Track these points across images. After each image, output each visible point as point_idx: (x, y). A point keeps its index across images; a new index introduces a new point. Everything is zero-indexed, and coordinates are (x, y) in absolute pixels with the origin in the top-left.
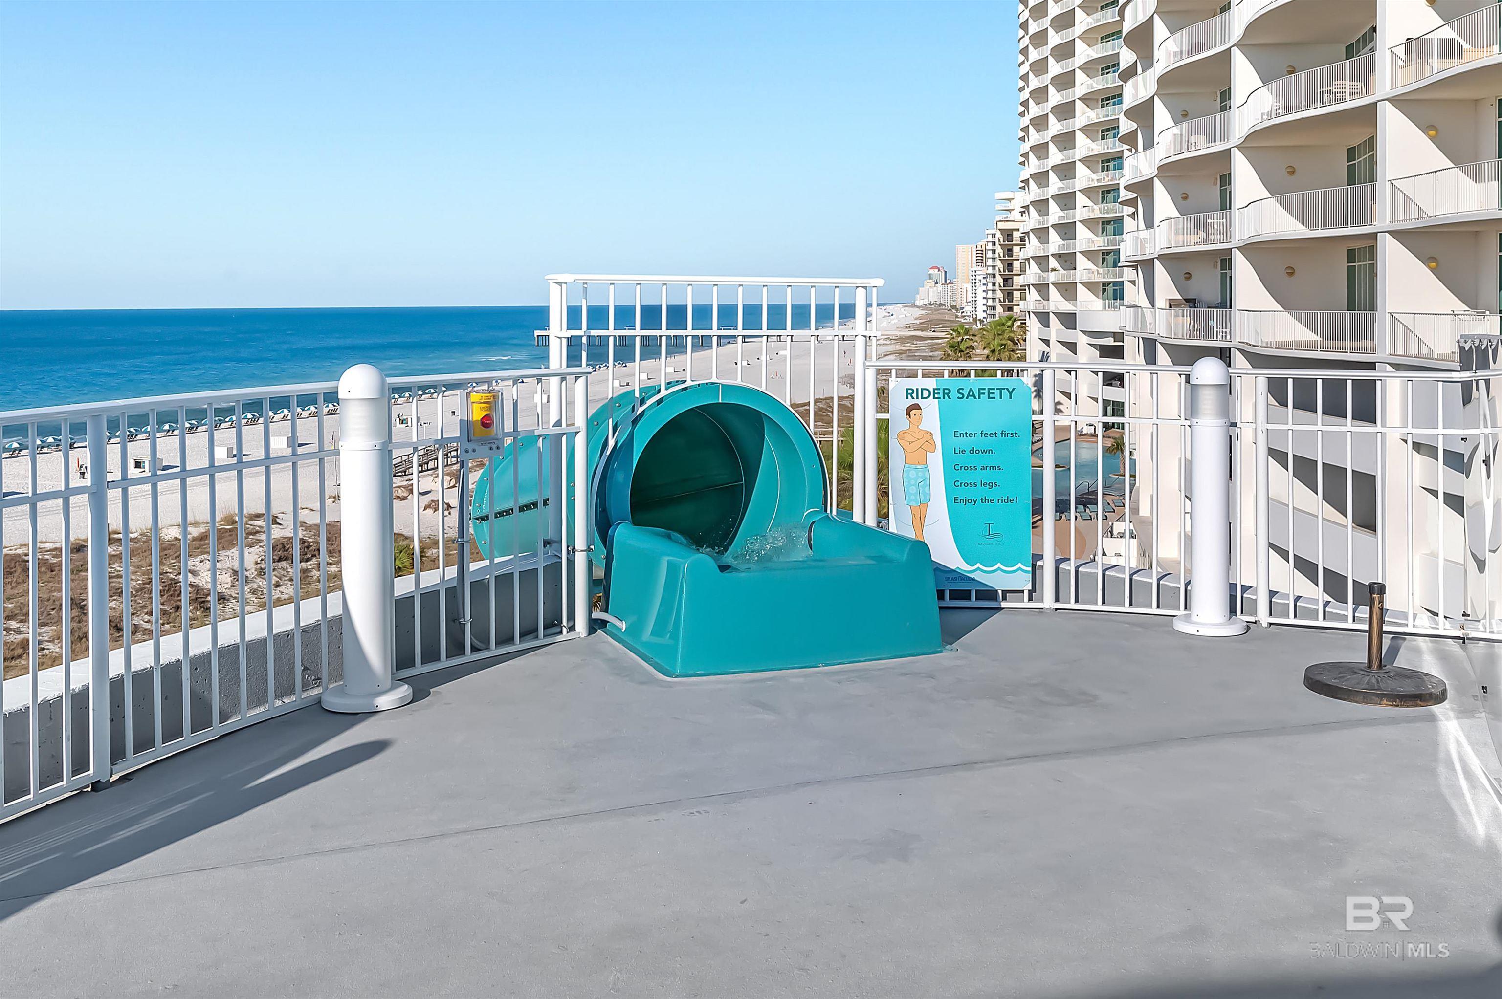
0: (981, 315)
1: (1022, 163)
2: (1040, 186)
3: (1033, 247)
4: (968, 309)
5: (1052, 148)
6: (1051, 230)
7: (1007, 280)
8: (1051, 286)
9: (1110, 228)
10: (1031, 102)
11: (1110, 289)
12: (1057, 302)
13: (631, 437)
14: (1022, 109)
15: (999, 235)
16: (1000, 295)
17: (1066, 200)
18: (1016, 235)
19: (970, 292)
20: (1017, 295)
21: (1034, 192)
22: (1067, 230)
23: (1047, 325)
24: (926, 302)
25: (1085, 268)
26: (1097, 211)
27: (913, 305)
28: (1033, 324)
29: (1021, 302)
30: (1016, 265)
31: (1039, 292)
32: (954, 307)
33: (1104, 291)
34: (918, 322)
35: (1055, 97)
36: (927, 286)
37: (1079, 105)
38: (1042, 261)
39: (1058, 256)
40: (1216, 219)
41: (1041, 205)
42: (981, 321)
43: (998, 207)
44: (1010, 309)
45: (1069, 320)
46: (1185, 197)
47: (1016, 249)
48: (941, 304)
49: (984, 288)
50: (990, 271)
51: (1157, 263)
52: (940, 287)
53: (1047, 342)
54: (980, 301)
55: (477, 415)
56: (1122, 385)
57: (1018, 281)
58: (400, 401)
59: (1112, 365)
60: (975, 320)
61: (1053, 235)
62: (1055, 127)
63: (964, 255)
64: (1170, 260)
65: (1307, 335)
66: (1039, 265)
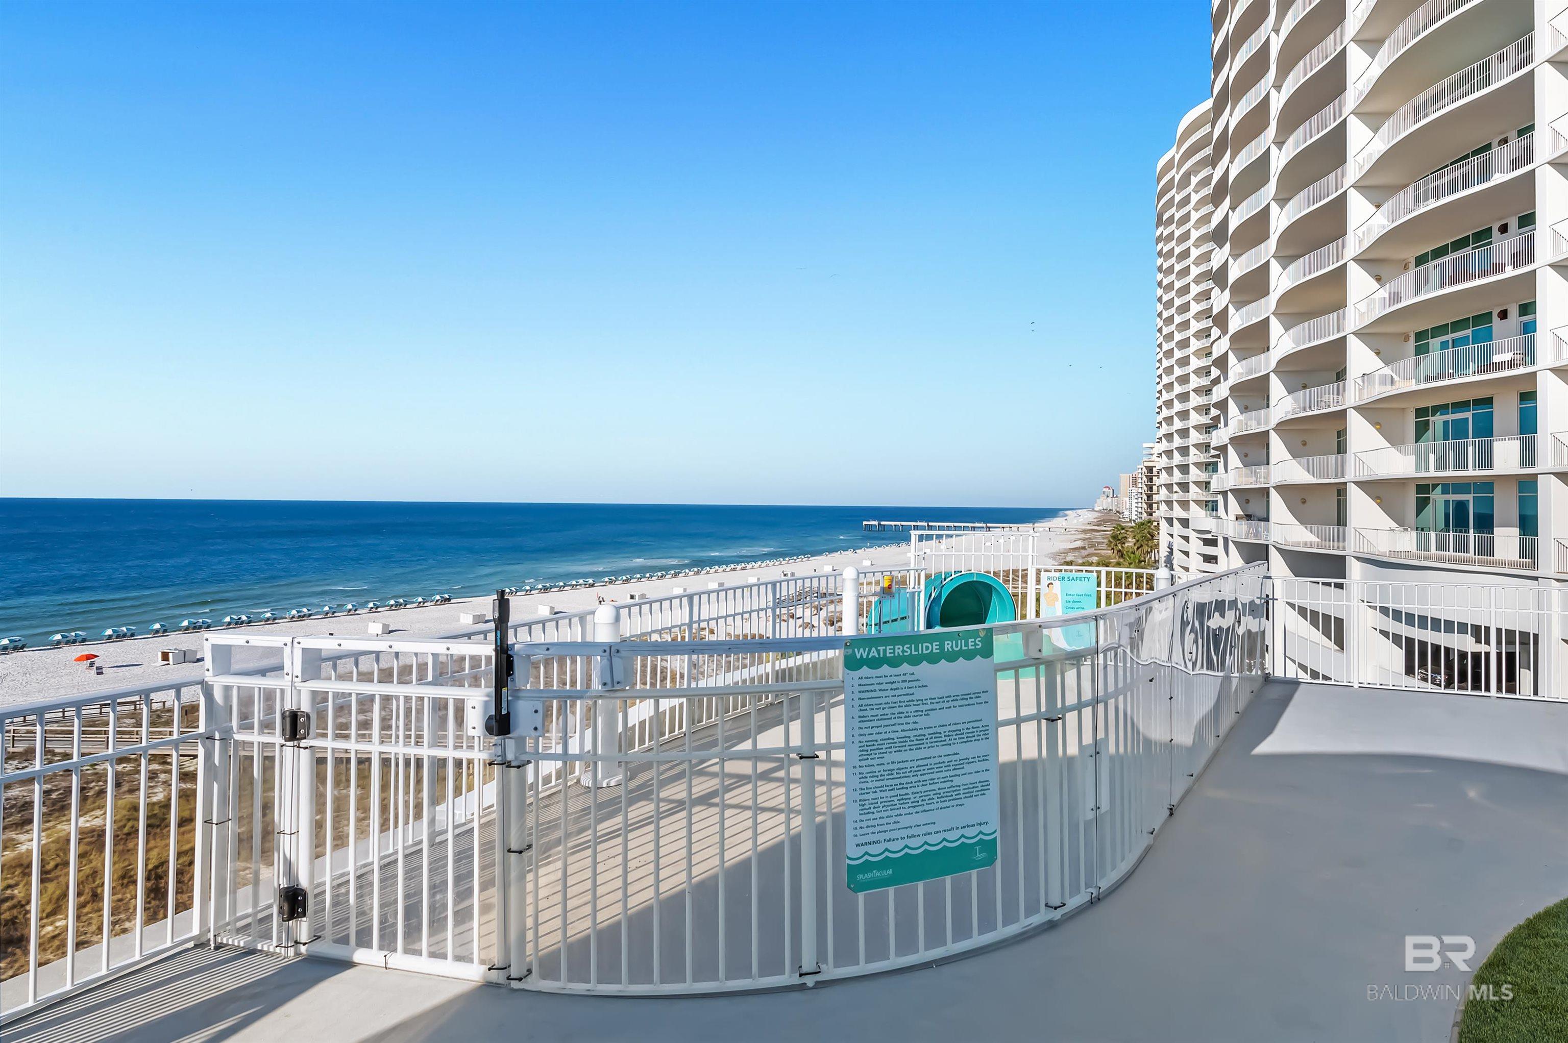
0: (1134, 517)
1: (1158, 427)
2: (1168, 441)
3: (1164, 478)
4: (1127, 513)
5: (1176, 419)
6: (1175, 468)
7: (1149, 497)
8: (1174, 502)
9: (1210, 468)
10: (1163, 391)
11: (1210, 505)
12: (1178, 512)
13: (940, 593)
14: (1158, 395)
15: (1145, 470)
16: (1145, 506)
17: (1184, 451)
18: (1155, 470)
19: (1128, 503)
20: (1155, 506)
21: (1165, 445)
22: (1184, 469)
23: (1171, 525)
24: (1101, 508)
25: (1195, 492)
26: (1202, 458)
27: (1093, 510)
28: (1164, 525)
29: (1157, 511)
30: (1155, 488)
31: (1167, 505)
32: (1118, 512)
33: (1206, 505)
34: (1095, 520)
35: (1178, 389)
36: (1102, 499)
37: (1192, 394)
38: (1169, 487)
39: (1179, 484)
40: (1262, 470)
41: (1169, 453)
42: (1134, 521)
43: (1145, 452)
44: (1151, 515)
45: (1185, 523)
46: (1246, 456)
47: (1155, 478)
48: (1111, 510)
49: (1136, 501)
50: (1140, 490)
51: (1229, 492)
52: (1109, 500)
53: (1172, 536)
54: (1134, 509)
55: (886, 584)
56: (1217, 563)
57: (1156, 498)
58: (784, 562)
59: (1210, 551)
60: (1131, 520)
61: (1176, 471)
62: (1178, 406)
63: (1125, 479)
64: (1237, 492)
65: (1313, 538)
66: (1168, 489)
